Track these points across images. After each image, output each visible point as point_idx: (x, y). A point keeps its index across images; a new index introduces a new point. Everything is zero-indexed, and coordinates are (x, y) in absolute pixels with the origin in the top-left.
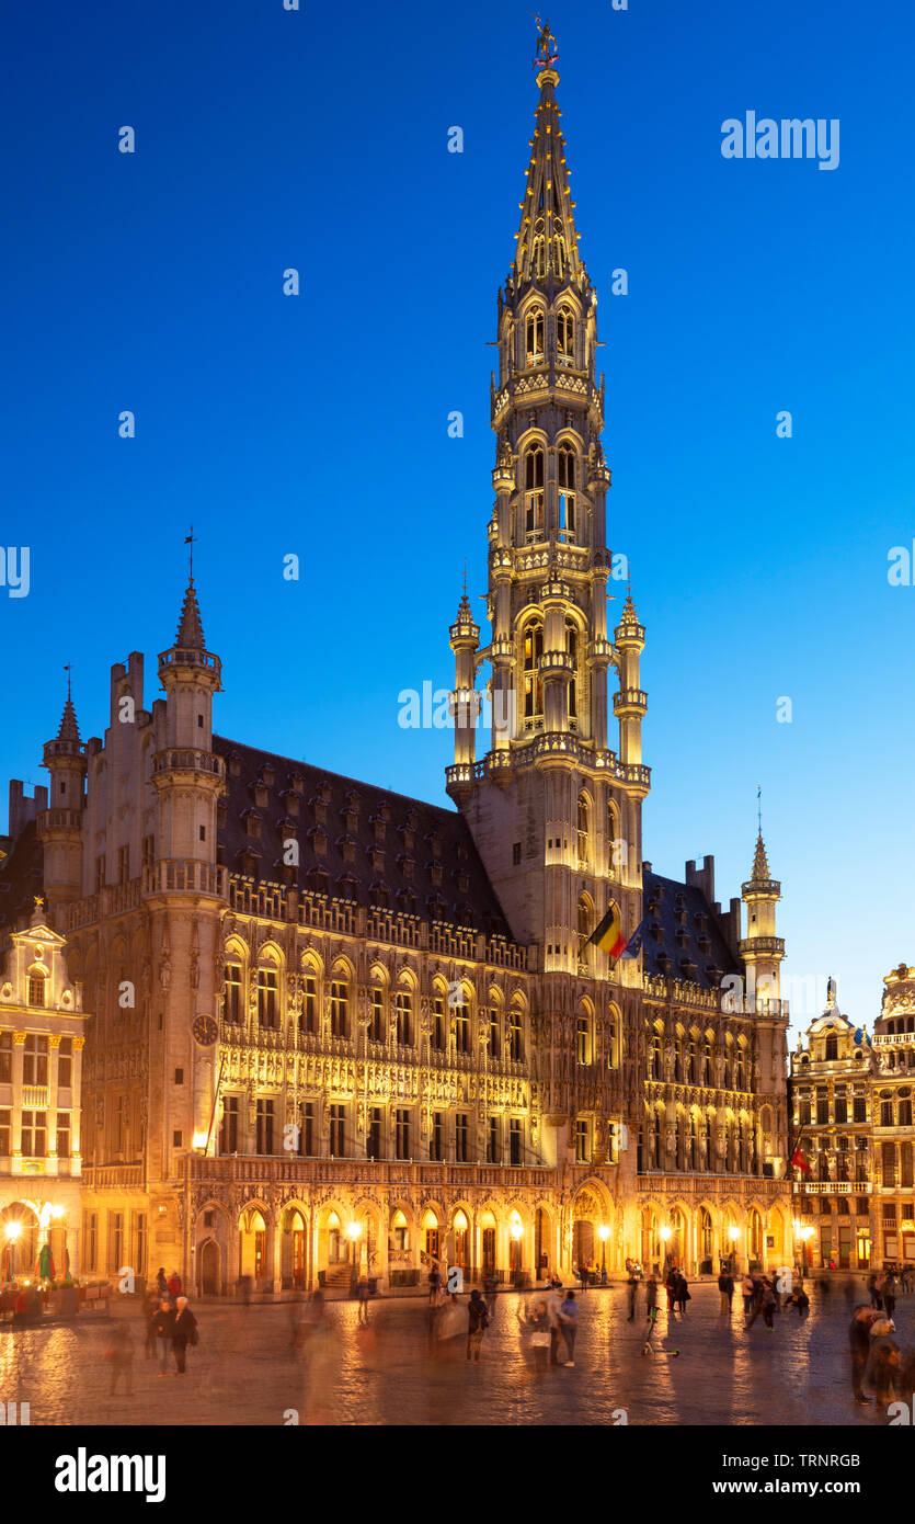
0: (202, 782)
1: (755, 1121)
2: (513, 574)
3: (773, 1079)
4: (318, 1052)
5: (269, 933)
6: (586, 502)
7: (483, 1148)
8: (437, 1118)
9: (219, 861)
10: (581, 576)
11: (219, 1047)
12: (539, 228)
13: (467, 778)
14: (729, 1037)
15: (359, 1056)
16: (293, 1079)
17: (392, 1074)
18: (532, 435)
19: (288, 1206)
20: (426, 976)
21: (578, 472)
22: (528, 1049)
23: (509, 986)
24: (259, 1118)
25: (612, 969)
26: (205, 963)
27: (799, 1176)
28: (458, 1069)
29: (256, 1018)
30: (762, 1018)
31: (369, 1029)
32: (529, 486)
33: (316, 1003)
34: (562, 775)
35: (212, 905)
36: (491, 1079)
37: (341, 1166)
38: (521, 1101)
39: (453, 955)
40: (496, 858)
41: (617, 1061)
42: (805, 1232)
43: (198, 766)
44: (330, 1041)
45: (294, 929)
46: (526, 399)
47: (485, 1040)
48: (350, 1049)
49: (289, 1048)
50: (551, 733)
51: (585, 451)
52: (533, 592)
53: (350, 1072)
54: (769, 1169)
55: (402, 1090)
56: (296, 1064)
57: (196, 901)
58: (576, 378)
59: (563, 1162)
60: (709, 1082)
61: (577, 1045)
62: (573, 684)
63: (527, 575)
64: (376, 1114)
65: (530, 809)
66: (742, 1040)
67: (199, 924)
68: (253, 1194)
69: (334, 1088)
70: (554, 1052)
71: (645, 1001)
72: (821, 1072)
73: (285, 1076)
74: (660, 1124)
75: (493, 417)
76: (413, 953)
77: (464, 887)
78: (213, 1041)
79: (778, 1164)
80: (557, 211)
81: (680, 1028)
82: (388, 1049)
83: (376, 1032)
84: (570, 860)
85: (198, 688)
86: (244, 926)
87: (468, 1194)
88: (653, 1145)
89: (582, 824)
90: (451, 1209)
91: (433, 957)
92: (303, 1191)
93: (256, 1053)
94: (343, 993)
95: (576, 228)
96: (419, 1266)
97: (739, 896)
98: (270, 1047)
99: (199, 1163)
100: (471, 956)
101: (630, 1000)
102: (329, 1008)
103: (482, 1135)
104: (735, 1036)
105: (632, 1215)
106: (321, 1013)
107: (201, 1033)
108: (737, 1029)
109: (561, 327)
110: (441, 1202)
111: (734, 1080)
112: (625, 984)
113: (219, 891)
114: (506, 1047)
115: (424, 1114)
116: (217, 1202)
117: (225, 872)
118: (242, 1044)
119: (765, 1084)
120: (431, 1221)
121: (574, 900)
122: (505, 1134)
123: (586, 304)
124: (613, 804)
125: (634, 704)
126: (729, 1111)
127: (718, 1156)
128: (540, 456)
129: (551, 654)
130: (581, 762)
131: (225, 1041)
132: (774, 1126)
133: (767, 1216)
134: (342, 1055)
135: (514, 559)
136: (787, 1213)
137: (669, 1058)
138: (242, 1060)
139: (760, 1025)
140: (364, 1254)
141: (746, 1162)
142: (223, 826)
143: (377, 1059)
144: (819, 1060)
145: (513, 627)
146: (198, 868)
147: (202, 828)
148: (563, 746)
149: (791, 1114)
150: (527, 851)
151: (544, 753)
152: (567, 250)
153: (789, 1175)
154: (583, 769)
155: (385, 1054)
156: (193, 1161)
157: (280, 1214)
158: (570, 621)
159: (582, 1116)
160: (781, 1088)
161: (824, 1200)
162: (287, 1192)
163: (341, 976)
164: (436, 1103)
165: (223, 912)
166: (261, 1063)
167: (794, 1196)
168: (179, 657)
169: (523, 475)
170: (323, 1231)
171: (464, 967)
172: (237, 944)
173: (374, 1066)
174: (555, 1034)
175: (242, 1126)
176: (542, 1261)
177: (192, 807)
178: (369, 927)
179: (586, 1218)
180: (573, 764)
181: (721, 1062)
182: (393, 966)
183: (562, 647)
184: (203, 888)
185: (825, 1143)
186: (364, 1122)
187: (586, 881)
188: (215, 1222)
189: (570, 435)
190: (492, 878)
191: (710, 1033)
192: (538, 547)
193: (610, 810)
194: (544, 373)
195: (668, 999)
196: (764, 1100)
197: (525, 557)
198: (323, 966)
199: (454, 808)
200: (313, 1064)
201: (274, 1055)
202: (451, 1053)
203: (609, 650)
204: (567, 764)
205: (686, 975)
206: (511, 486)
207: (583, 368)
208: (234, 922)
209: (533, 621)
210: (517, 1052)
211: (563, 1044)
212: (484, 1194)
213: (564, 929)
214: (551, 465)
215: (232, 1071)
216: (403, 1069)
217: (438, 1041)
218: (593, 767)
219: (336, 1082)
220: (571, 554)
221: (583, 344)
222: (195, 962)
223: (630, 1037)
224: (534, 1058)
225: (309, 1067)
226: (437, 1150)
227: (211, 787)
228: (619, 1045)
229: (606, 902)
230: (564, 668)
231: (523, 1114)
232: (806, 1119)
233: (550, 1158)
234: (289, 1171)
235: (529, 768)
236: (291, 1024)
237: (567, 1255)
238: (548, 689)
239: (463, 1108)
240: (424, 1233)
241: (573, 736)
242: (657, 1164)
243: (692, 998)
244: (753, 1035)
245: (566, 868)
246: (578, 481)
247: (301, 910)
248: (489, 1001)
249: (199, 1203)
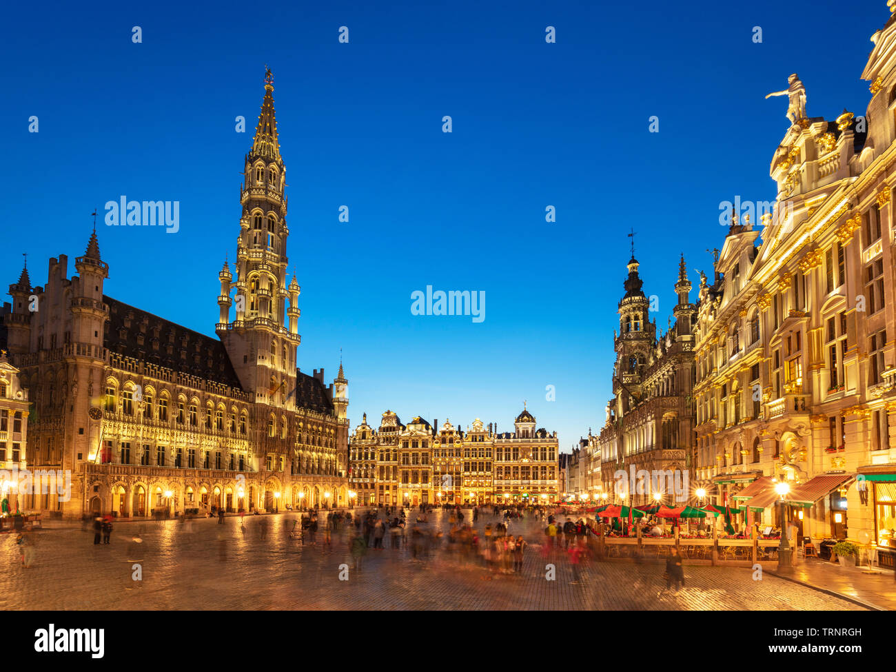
0: (97, 313)
1: (336, 458)
2: (247, 258)
3: (343, 445)
4: (152, 426)
5: (129, 378)
6: (279, 239)
7: (228, 464)
8: (208, 453)
9: (104, 346)
10: (276, 264)
11: (103, 421)
12: (264, 138)
13: (225, 329)
14: (327, 430)
15: (172, 428)
16: (140, 435)
17: (187, 436)
18: (256, 210)
19: (137, 484)
20: (204, 400)
21: (276, 228)
22: (248, 430)
23: (240, 407)
24: (123, 450)
25: (283, 404)
26: (96, 386)
27: (351, 477)
28: (217, 435)
29: (122, 410)
30: (340, 425)
31: (177, 418)
32: (256, 228)
33: (152, 406)
34: (266, 334)
35: (101, 364)
36: (232, 440)
37: (162, 470)
38: (244, 448)
39: (216, 393)
40: (236, 359)
41: (284, 436)
42: (352, 494)
43: (95, 306)
44: (158, 422)
45: (142, 377)
46: (256, 196)
47: (229, 426)
48: (168, 425)
49: (138, 423)
50: (261, 318)
51: (279, 221)
52: (256, 266)
53: (168, 434)
54: (340, 474)
55: (192, 442)
56: (142, 430)
57: (92, 361)
58: (276, 194)
59: (261, 471)
60: (320, 444)
61: (268, 429)
62: (271, 301)
63: (254, 259)
64: (180, 450)
65: (252, 344)
66: (332, 431)
67: (94, 371)
68: (119, 479)
69: (160, 440)
70: (259, 432)
71: (296, 416)
72: (360, 443)
73: (136, 434)
74: (300, 458)
75: (241, 199)
76: (198, 391)
77: (222, 368)
78: (100, 418)
79: (344, 473)
80: (271, 133)
81: (309, 426)
82: (186, 426)
83: (181, 419)
84: (268, 364)
85: (96, 275)
86: (117, 374)
87: (221, 481)
88: (297, 465)
89: (273, 351)
90: (213, 486)
91: (207, 393)
92: (144, 479)
93: (122, 424)
94: (165, 403)
95: (279, 142)
96: (198, 507)
97: (333, 382)
98: (129, 422)
99: (92, 467)
100: (224, 394)
101: (290, 416)
102: (158, 409)
103: (227, 460)
104: (330, 429)
105: (289, 489)
106: (154, 410)
107: (93, 414)
108: (331, 427)
109: (271, 175)
110: (209, 484)
111: (329, 444)
112: (288, 409)
113: (104, 358)
114: (238, 428)
115: (201, 451)
116: (101, 483)
117: (108, 351)
118: (115, 420)
119: (340, 446)
120: (204, 490)
121: (269, 378)
122: (237, 459)
123: (281, 170)
124: (285, 346)
125: (295, 313)
126: (327, 455)
127: (322, 469)
128: (260, 218)
129: (262, 289)
130: (273, 330)
131: (106, 418)
132: (343, 460)
133: (339, 489)
134: (164, 427)
135: (248, 253)
136: (346, 488)
137: (305, 436)
138: (114, 426)
139: (339, 426)
140: (173, 503)
141: (331, 472)
142: (108, 332)
143: (181, 430)
144: (360, 439)
145: (247, 277)
146: (93, 348)
147: (96, 332)
148: (266, 323)
149: (349, 456)
150: (250, 358)
151: (258, 324)
152: (275, 149)
153: (348, 476)
154: (274, 332)
155: (184, 428)
156: (88, 466)
157: (133, 487)
158: (270, 279)
159: (269, 455)
160: (346, 448)
161: (360, 484)
162: (136, 479)
163: (164, 397)
164: (207, 447)
165: (106, 367)
166: (124, 428)
167: (349, 483)
168: (86, 261)
169: (253, 223)
170: (153, 494)
171: (221, 398)
172: (112, 380)
173: (179, 432)
174: (260, 425)
175: (114, 452)
176: (251, 505)
177: (91, 322)
178: (178, 379)
179: (270, 490)
180: (270, 330)
181: (324, 438)
182: (189, 395)
183: (267, 288)
184: (96, 356)
185: (361, 466)
186: (174, 453)
187: (274, 372)
188: (99, 490)
189: (273, 213)
190: (234, 367)
191: (320, 428)
192: (258, 250)
193: (285, 348)
194: (263, 190)
195: (305, 416)
196: (339, 451)
197: (253, 253)
198: (155, 392)
199: (219, 340)
200: (150, 430)
201: (131, 426)
202: (214, 429)
203: (286, 292)
204: (268, 330)
205: (312, 408)
206: (248, 226)
207: (279, 191)
208: (111, 372)
209: (255, 276)
210: (243, 430)
211: (262, 429)
212: (227, 481)
213: (263, 388)
214: (265, 222)
215: (110, 431)
216: (193, 434)
217: (209, 425)
218: (278, 332)
219: (161, 438)
220: (272, 256)
221: (280, 183)
222: (91, 385)
223: (289, 428)
224: (250, 433)
225: (148, 431)
226: (207, 464)
227: (103, 316)
228: (285, 431)
229: (282, 380)
230: (267, 295)
231: (245, 453)
232: (354, 458)
233: (256, 469)
234: (137, 471)
235: (252, 329)
236: (139, 413)
237: (262, 503)
238: (260, 302)
239: (219, 450)
240: (201, 495)
241: (270, 320)
242: (299, 472)
243: (314, 416)
244: (336, 430)
245: (266, 367)
246: (276, 231)
247: (145, 370)
248: (232, 412)
249: (91, 482)
